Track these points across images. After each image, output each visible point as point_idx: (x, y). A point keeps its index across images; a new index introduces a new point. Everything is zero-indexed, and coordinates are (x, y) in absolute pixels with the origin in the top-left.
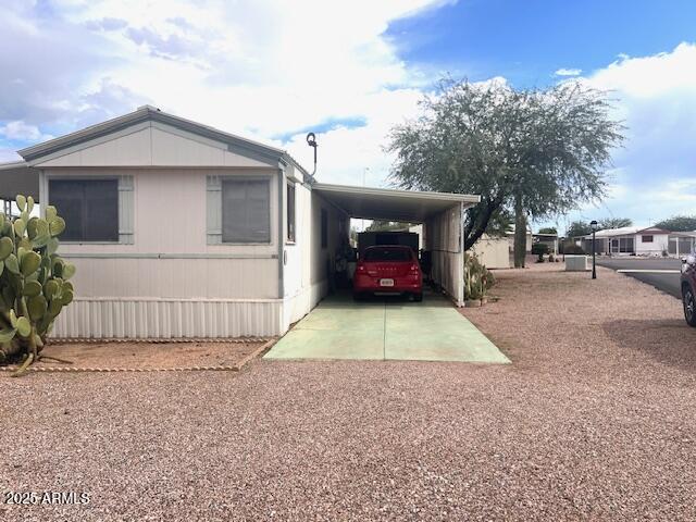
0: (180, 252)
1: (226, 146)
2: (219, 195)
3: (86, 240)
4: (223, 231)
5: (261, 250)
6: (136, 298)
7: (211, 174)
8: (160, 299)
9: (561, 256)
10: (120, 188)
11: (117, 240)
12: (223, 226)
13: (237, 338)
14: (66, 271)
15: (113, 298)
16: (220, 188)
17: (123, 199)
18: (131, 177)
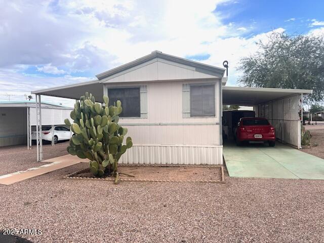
0: (169, 122)
1: (194, 69)
2: (189, 93)
3: (125, 117)
4: (191, 111)
5: (210, 120)
6: (149, 145)
7: (185, 83)
8: (160, 145)
9: (315, 122)
10: (141, 92)
11: (139, 116)
12: (191, 109)
13: (199, 165)
14: (124, 132)
15: (138, 145)
16: (189, 90)
17: (142, 97)
18: (146, 86)
